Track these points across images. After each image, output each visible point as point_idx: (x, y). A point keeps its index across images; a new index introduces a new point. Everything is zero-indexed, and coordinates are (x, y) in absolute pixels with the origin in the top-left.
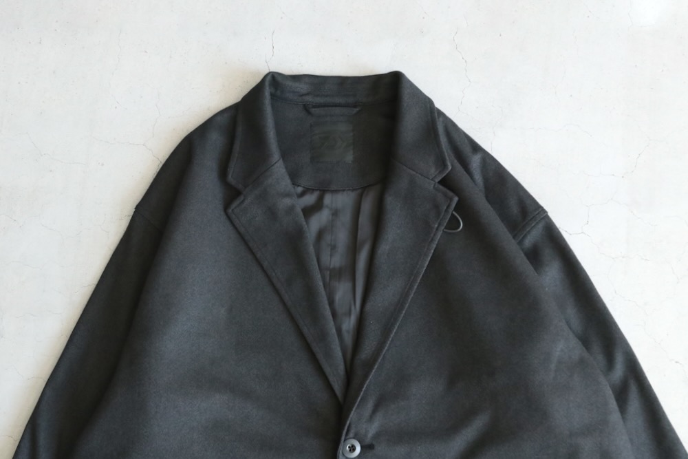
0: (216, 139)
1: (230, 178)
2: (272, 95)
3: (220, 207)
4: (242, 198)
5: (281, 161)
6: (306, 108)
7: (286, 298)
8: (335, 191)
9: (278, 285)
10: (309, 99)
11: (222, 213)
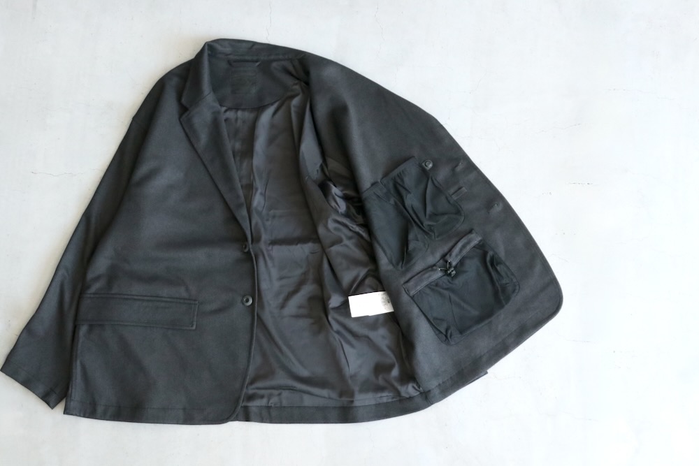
1: (183, 101)
2: (209, 55)
3: (176, 116)
4: (188, 112)
5: (212, 93)
6: (229, 62)
7: (210, 170)
9: (206, 163)
10: (231, 57)
11: (178, 121)
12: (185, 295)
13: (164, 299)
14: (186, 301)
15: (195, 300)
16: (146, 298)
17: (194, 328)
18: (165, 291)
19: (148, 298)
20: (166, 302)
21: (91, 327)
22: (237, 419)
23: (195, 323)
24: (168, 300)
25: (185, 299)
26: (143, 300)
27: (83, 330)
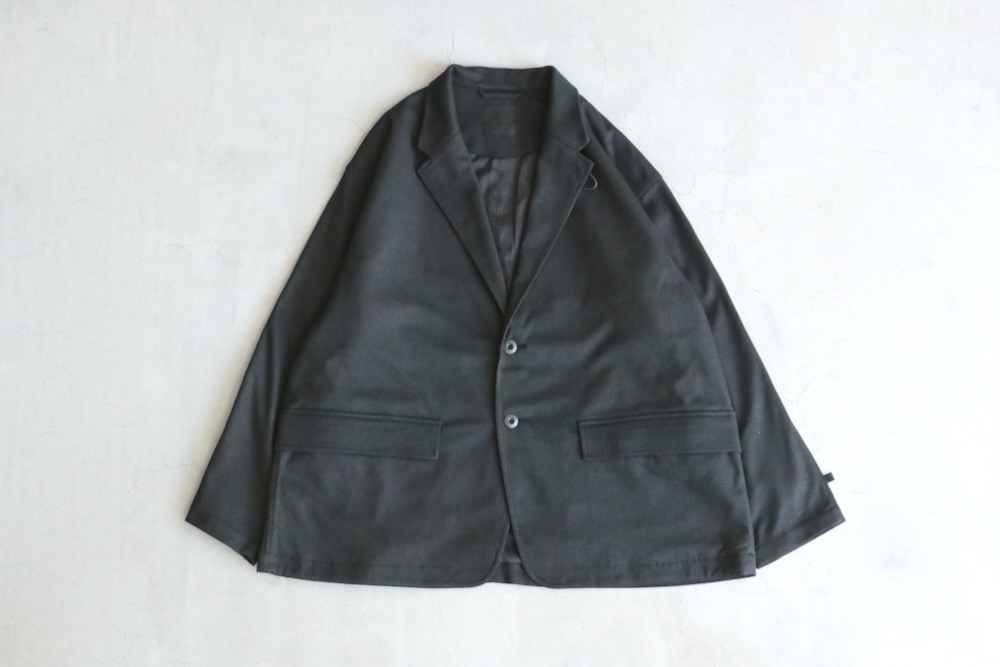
0: (409, 117)
1: (421, 146)
2: (453, 83)
3: (413, 168)
4: (429, 161)
5: (460, 133)
6: (479, 93)
8: (501, 158)
9: (457, 228)
10: (482, 85)
12: (423, 412)
13: (395, 418)
14: (425, 421)
15: (437, 420)
16: (370, 417)
17: (436, 457)
18: (396, 408)
19: (374, 417)
20: (398, 422)
21: (295, 456)
22: (494, 580)
23: (438, 452)
24: (401, 419)
25: (423, 418)
26: (368, 420)
27: (285, 458)
